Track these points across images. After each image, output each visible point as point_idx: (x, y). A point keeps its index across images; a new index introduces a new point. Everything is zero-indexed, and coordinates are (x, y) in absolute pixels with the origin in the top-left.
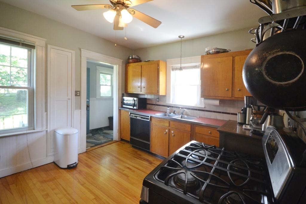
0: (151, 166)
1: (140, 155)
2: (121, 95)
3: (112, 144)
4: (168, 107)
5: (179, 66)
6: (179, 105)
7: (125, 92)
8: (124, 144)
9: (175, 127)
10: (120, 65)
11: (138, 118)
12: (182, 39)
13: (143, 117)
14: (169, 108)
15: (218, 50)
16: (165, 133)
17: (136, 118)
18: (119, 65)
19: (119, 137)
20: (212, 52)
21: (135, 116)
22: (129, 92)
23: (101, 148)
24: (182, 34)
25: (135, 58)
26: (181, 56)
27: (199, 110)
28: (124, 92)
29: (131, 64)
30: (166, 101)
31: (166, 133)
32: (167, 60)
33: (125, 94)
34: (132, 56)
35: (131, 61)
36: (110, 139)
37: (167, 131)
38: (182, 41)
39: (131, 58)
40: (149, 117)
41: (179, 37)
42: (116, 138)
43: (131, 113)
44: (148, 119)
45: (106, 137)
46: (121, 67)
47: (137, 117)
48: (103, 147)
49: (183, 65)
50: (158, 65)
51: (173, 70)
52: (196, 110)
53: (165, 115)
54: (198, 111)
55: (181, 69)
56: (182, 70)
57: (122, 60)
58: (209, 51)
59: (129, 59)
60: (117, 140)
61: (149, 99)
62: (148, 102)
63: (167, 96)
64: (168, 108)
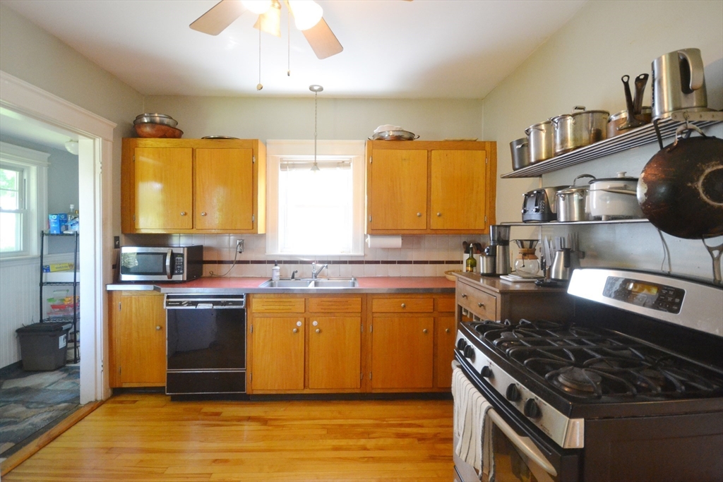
0: (270, 428)
1: (218, 414)
2: (110, 243)
3: (86, 418)
4: (275, 263)
5: (311, 158)
6: (303, 256)
7: (122, 232)
8: (135, 402)
9: (323, 311)
10: (107, 140)
11: (201, 307)
12: (318, 93)
13: (220, 302)
14: (278, 268)
15: (400, 134)
16: (295, 330)
17: (194, 307)
18: (105, 140)
19: (108, 387)
20: (389, 135)
21: (190, 304)
22: (143, 231)
23: (53, 444)
24: (317, 82)
25: (162, 124)
26: (316, 136)
27: (351, 262)
28: (119, 233)
29: (150, 142)
30: (265, 248)
31: (298, 331)
32: (268, 141)
33: (123, 239)
34: (151, 115)
35: (148, 129)
36: (63, 405)
37: (299, 324)
38: (316, 98)
39: (146, 120)
40: (242, 297)
41: (311, 89)
42: (96, 394)
43: (168, 297)
44: (241, 303)
45: (38, 403)
46: (110, 145)
47: (195, 303)
48: (59, 439)
49: (320, 158)
50: (254, 153)
51: (284, 167)
52: (345, 262)
53: (272, 285)
54: (350, 265)
55: (315, 165)
56: (318, 169)
57: (115, 125)
58: (382, 134)
59: (137, 123)
60: (100, 397)
61: (210, 249)
62: (206, 257)
63: (269, 235)
64: (276, 265)
